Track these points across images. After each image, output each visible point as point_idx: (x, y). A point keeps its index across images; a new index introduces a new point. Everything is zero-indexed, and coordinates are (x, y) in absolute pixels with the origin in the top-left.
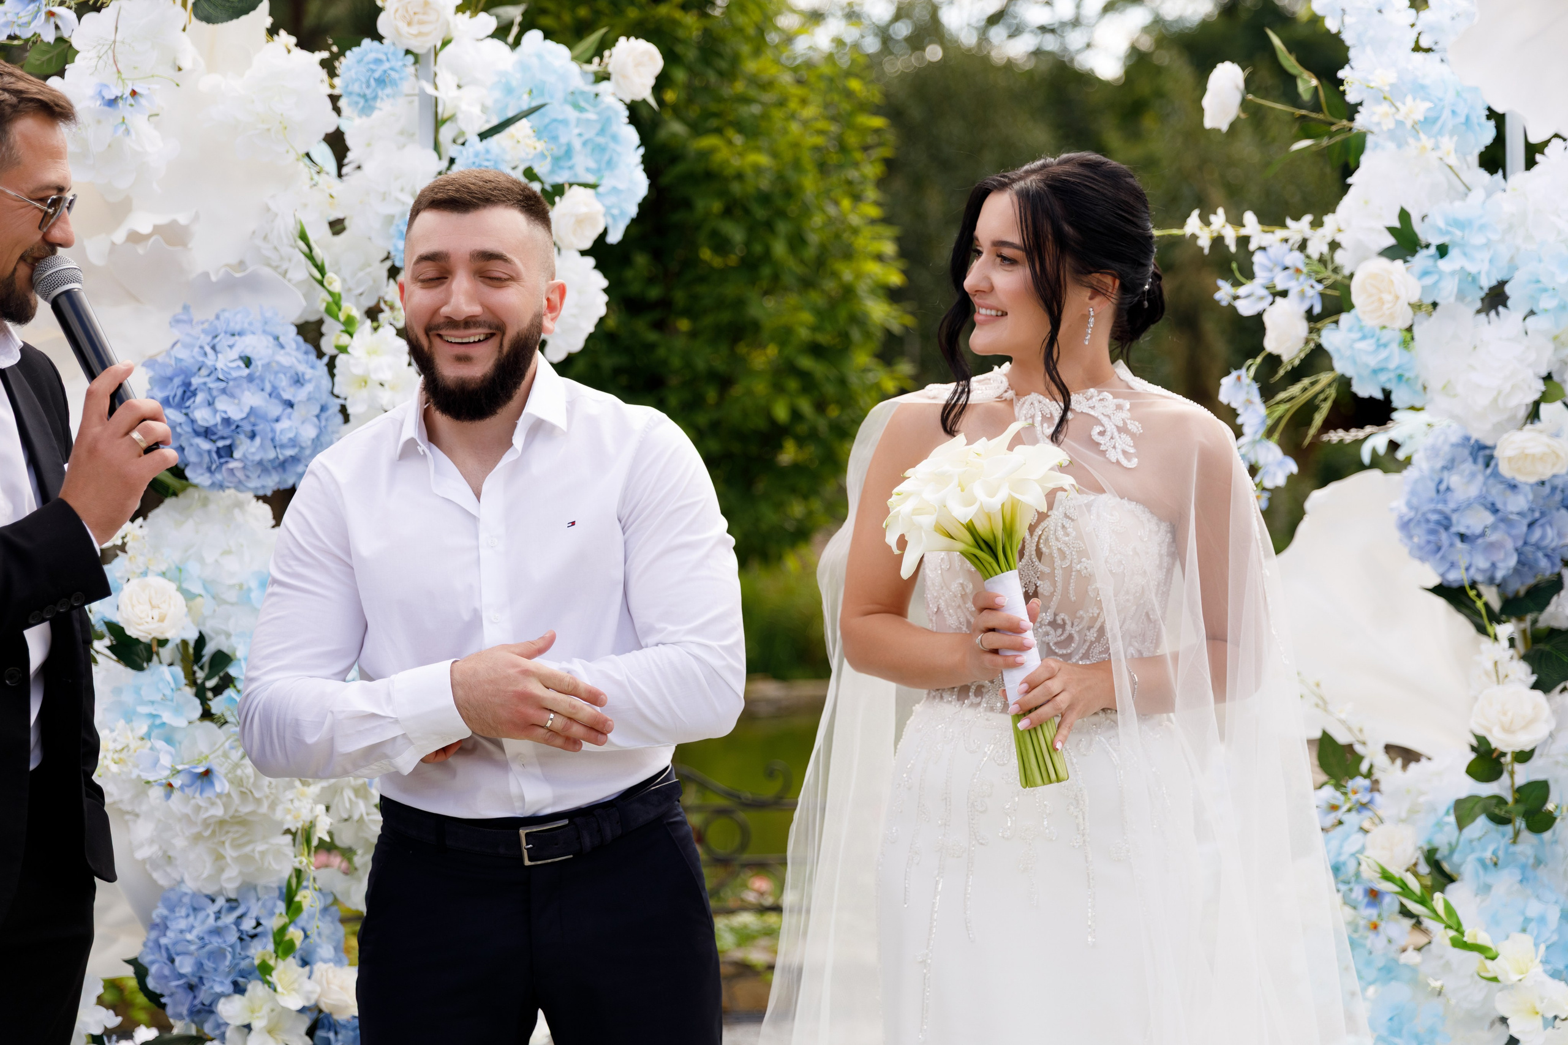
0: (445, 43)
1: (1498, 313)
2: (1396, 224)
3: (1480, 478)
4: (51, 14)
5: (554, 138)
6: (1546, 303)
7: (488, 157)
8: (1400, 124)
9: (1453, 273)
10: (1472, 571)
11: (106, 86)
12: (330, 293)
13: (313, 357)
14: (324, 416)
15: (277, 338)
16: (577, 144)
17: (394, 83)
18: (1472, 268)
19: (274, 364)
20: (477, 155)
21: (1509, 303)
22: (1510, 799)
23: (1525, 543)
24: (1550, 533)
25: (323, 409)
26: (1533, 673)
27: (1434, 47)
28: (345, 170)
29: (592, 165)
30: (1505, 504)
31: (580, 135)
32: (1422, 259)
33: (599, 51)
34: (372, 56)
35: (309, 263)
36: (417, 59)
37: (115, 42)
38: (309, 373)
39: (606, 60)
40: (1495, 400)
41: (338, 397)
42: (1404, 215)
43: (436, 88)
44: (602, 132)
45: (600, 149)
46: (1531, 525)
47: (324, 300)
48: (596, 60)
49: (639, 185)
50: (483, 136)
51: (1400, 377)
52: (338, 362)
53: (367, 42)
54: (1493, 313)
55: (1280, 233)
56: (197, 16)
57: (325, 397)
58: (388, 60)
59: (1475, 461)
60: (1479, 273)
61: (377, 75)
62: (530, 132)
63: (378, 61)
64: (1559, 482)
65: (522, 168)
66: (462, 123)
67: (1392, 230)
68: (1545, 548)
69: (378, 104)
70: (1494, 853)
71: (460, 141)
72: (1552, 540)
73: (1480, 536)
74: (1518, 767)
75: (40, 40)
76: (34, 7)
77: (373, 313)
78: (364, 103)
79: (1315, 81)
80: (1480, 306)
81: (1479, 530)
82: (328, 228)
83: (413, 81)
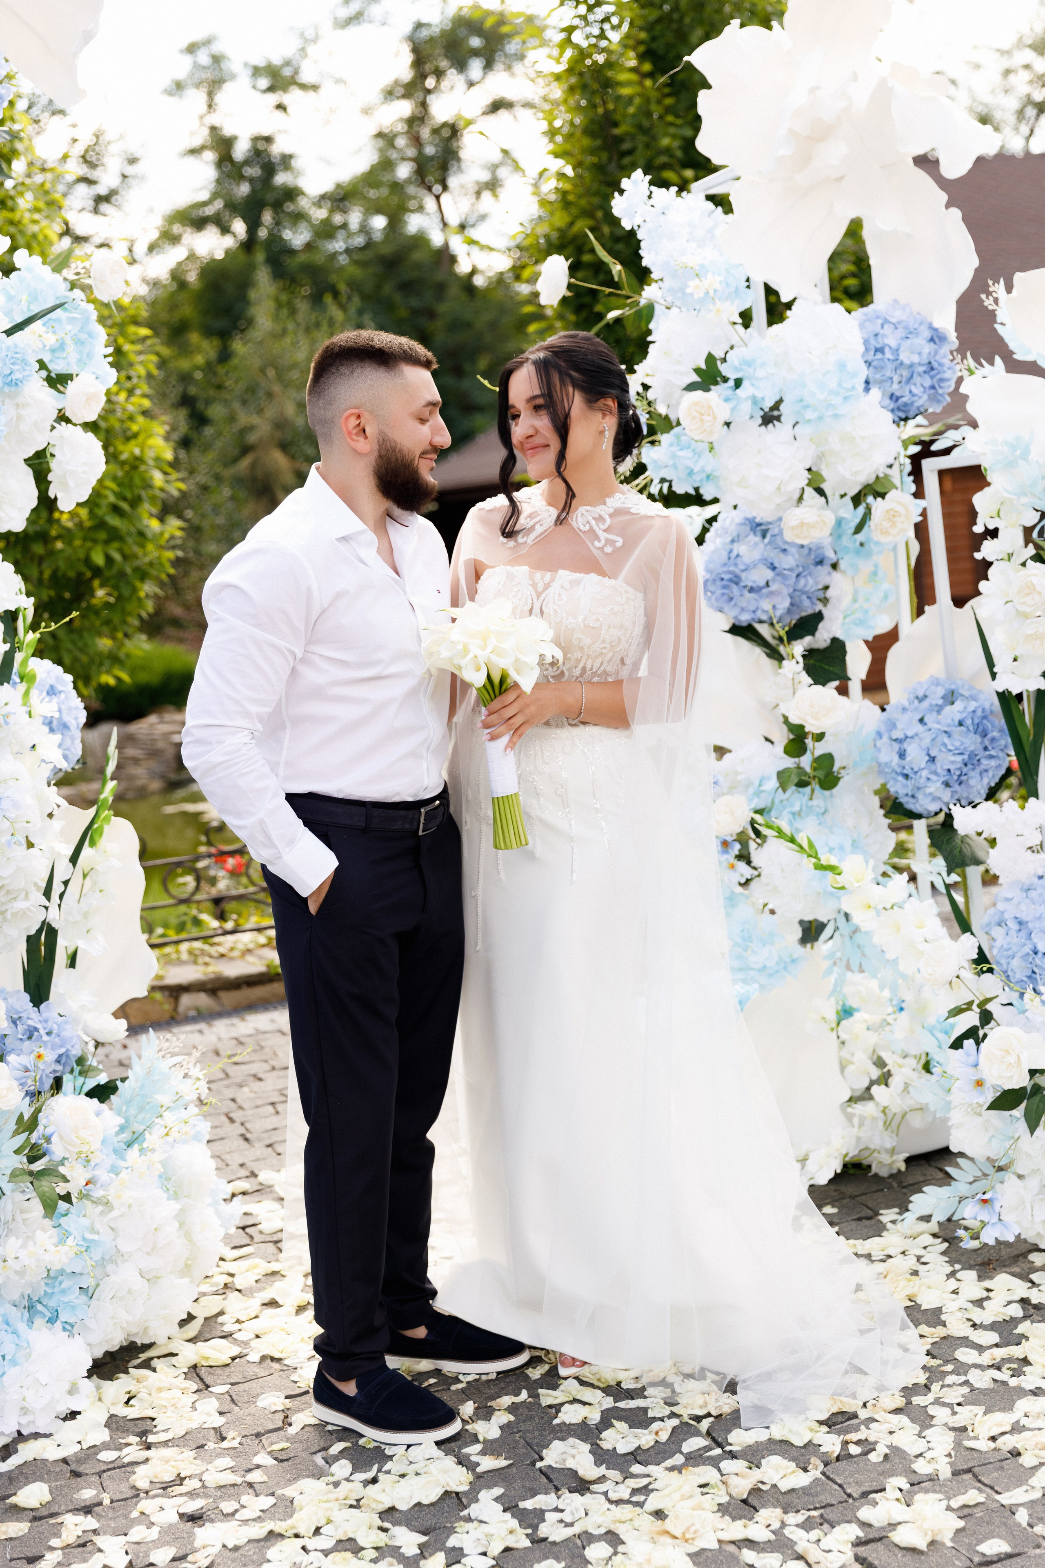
1: (774, 426)
2: (703, 365)
3: (762, 545)
6: (810, 415)
9: (746, 399)
18: (759, 395)
21: (783, 418)
22: (810, 768)
23: (795, 590)
24: (809, 582)
30: (781, 564)
32: (726, 389)
39: (74, 269)
40: (779, 488)
42: (710, 359)
45: (85, 343)
46: (798, 577)
48: (65, 269)
50: (8, 333)
51: (708, 477)
54: (770, 425)
59: (755, 534)
60: (763, 398)
65: (35, 359)
67: (698, 371)
68: (808, 592)
70: (801, 807)
72: (810, 586)
73: (763, 587)
74: (817, 745)
79: (619, 267)
80: (760, 422)
81: (762, 583)
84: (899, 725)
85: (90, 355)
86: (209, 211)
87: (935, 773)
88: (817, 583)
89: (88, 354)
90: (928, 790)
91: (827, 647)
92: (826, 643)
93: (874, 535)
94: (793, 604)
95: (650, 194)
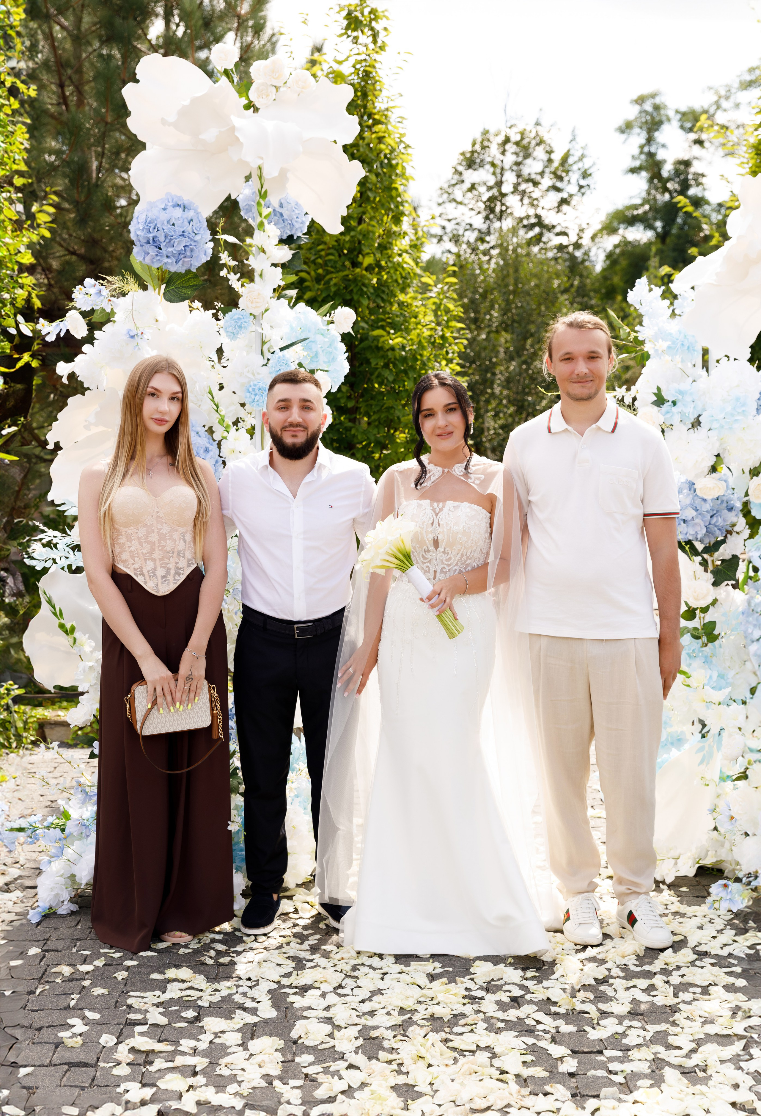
0: (266, 310)
1: (698, 429)
2: (656, 392)
3: (691, 496)
4: (110, 300)
5: (311, 349)
6: (715, 425)
7: (284, 358)
8: (656, 351)
9: (679, 413)
10: (688, 535)
11: (131, 330)
12: (220, 415)
13: (211, 441)
14: (217, 465)
15: (198, 433)
16: (320, 350)
17: (245, 328)
18: (687, 410)
20: (279, 358)
21: (701, 425)
22: (700, 628)
23: (710, 524)
24: (720, 520)
25: (217, 462)
26: (714, 578)
27: (682, 314)
28: (222, 361)
29: (326, 360)
30: (701, 508)
31: (322, 347)
32: (666, 406)
33: (330, 312)
34: (236, 317)
35: (212, 403)
36: (255, 317)
37: (132, 309)
38: (211, 447)
39: (332, 315)
40: (696, 465)
41: (222, 457)
42: (658, 389)
43: (262, 329)
44: (331, 346)
45: (331, 353)
46: (711, 517)
47: (218, 418)
48: (328, 315)
49: (346, 368)
50: (282, 349)
52: (222, 443)
53: (234, 310)
54: (696, 429)
55: (614, 393)
56: (165, 298)
57: (217, 457)
58: (243, 318)
59: (690, 490)
60: (689, 413)
61: (239, 324)
62: (301, 348)
63: (239, 319)
64: (725, 498)
66: (272, 343)
67: (654, 394)
68: (719, 526)
69: (239, 336)
70: (694, 651)
71: (272, 351)
72: (721, 523)
73: (691, 520)
74: (702, 615)
75: (103, 310)
76: (102, 298)
77: (236, 423)
78: (233, 336)
79: (628, 330)
80: (690, 426)
81: (690, 518)
82: (218, 387)
83: (253, 326)
85: (334, 359)
86: (640, 211)
88: (724, 520)
89: (333, 359)
91: (730, 559)
92: (728, 557)
93: (751, 498)
94: (709, 532)
95: (651, 290)
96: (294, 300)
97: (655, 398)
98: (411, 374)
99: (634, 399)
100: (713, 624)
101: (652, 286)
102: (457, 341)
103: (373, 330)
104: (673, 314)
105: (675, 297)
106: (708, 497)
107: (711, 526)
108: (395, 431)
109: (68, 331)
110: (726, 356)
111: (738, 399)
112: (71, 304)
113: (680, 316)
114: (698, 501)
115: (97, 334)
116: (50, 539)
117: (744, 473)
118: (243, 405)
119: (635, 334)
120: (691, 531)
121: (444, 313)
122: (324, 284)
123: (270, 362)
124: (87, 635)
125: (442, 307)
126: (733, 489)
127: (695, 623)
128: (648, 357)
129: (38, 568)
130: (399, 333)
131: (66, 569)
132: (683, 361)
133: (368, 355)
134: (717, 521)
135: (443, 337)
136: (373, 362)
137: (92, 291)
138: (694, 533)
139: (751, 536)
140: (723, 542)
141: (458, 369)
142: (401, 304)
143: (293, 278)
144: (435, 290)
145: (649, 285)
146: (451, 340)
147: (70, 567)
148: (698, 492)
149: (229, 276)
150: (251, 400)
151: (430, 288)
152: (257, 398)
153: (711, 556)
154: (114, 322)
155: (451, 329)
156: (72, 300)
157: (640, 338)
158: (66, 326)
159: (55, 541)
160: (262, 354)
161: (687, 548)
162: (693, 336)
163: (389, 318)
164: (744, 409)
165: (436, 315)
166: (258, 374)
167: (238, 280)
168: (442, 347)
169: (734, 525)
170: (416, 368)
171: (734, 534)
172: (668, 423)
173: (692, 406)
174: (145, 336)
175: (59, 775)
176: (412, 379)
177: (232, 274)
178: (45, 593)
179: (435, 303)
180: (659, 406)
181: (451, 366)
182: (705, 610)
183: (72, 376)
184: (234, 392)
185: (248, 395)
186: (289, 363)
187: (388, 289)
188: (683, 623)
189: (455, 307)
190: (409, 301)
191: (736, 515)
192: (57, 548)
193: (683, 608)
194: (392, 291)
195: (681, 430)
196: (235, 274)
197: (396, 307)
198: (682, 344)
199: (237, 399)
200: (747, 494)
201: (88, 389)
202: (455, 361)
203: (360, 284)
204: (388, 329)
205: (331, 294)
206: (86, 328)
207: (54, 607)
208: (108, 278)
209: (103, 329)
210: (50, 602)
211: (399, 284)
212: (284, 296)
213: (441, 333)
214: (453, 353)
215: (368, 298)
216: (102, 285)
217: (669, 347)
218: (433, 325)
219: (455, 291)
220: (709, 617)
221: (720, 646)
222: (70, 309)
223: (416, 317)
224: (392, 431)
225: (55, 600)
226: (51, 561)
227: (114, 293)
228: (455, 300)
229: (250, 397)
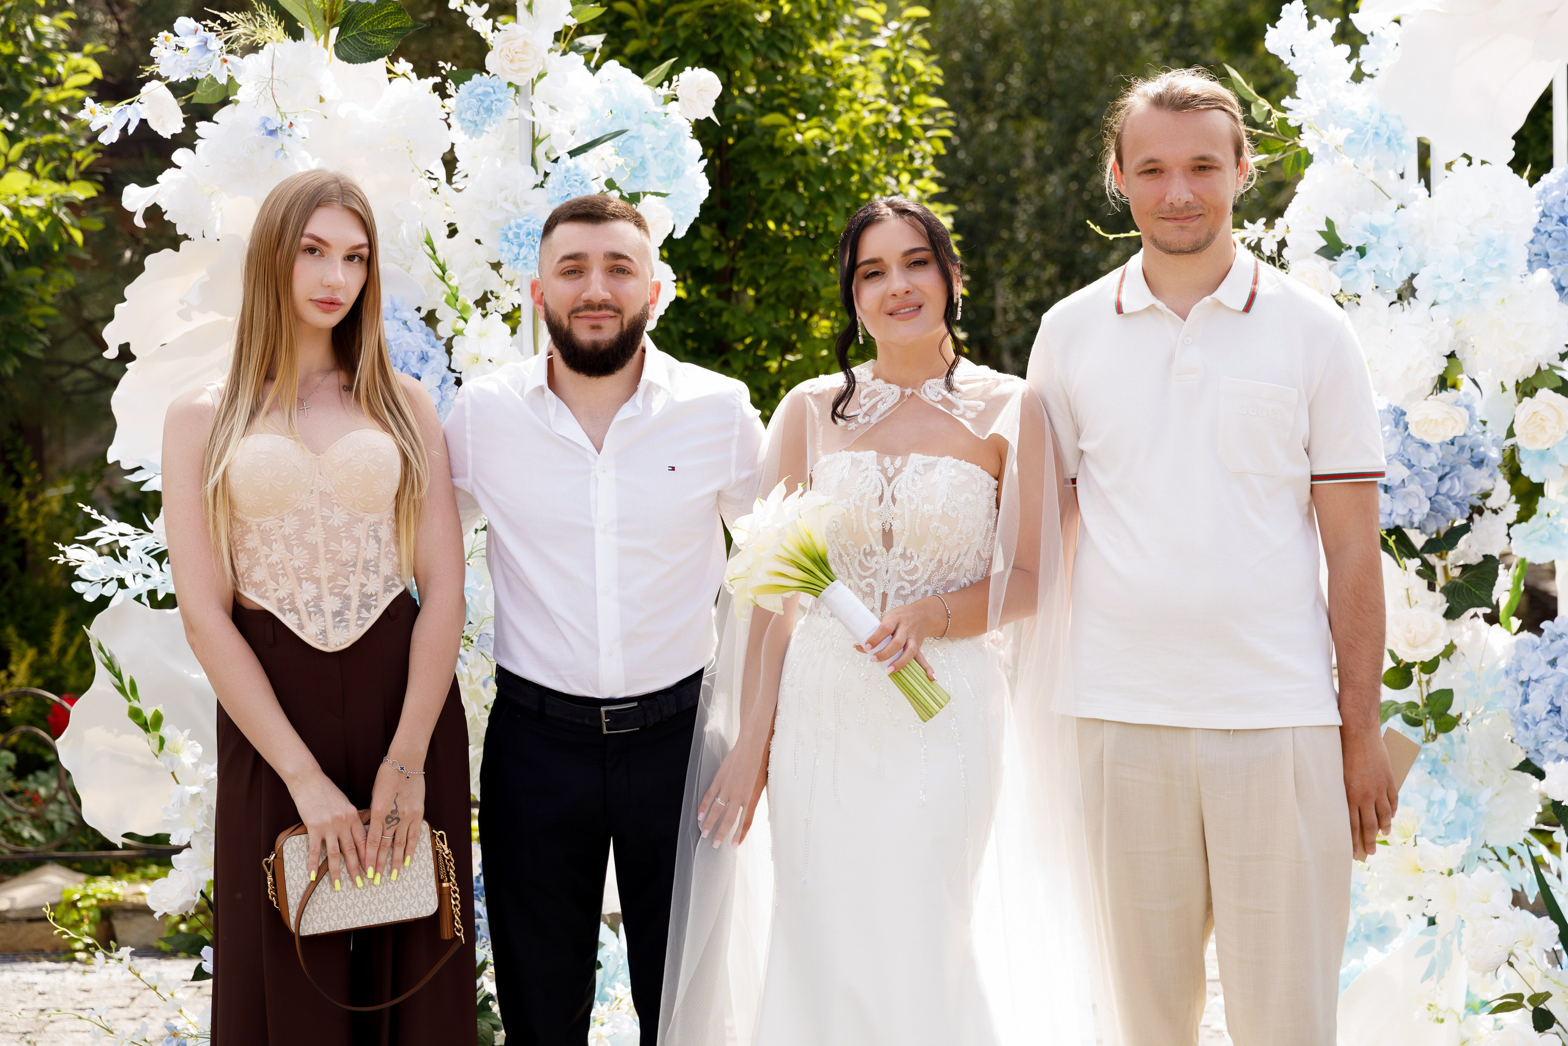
0: (541, 76)
1: (1409, 303)
2: (1326, 229)
3: (1399, 438)
4: (225, 61)
5: (631, 152)
6: (1444, 295)
7: (577, 172)
8: (1324, 147)
9: (1371, 271)
10: (1394, 515)
11: (268, 119)
12: (449, 286)
13: (433, 338)
14: (444, 386)
15: (405, 323)
16: (650, 155)
17: (499, 112)
18: (1388, 268)
19: (404, 345)
20: (568, 170)
21: (1417, 294)
22: (1420, 703)
23: (1437, 493)
24: (1458, 485)
25: (444, 380)
26: (1447, 602)
27: (1375, 73)
28: (454, 179)
29: (662, 174)
30: (1419, 461)
31: (653, 149)
32: (1345, 259)
33: (669, 78)
34: (480, 90)
35: (433, 263)
36: (518, 89)
37: (272, 78)
38: (432, 352)
39: (674, 84)
40: (1406, 375)
41: (454, 371)
42: (1329, 223)
43: (533, 114)
44: (671, 145)
45: (672, 160)
46: (1441, 479)
47: (444, 292)
48: (666, 83)
49: (703, 188)
50: (573, 153)
52: (454, 342)
53: (477, 76)
54: (1406, 304)
56: (337, 54)
57: (445, 370)
58: (494, 92)
59: (1397, 425)
60: (1393, 271)
61: (486, 104)
62: (613, 150)
63: (487, 93)
64: (1467, 442)
65: (604, 179)
66: (553, 141)
67: (1321, 233)
68: (1455, 497)
69: (487, 128)
71: (553, 157)
72: (1460, 491)
73: (1398, 487)
74: (1425, 677)
75: (213, 80)
76: (210, 55)
77: (482, 302)
78: (474, 128)
79: (1268, 106)
80: (1395, 298)
81: (1398, 482)
82: (446, 231)
83: (513, 110)
84: (1525, 665)
85: (678, 173)
87: (1561, 728)
88: (1467, 486)
90: (1551, 746)
91: (1479, 565)
92: (1475, 559)
93: (1519, 440)
94: (1436, 509)
95: (1311, 25)
96: (597, 55)
97: (1324, 243)
98: (841, 202)
99: (1282, 244)
100: (1445, 697)
101: (1316, 18)
102: (929, 134)
103: (763, 115)
104: (1358, 76)
105: (1364, 39)
106: (1434, 440)
107: (1439, 498)
108: (810, 315)
109: (143, 122)
110: (1465, 156)
111: (1489, 242)
112: (150, 69)
113: (1371, 76)
114: (1412, 448)
115: (202, 127)
116: (113, 538)
117: (1504, 389)
118: (496, 266)
119: (1280, 115)
120: (1400, 509)
121: (903, 79)
122: (665, 25)
123: (550, 178)
124: (187, 732)
125: (900, 67)
126: (1484, 423)
127: (1412, 694)
128: (1309, 159)
129: (90, 598)
130: (815, 121)
131: (145, 599)
132: (1377, 167)
133: (754, 164)
134: (1451, 489)
135: (902, 127)
136: (764, 179)
137: (190, 42)
138: (1405, 511)
139: (1523, 517)
140: (1465, 529)
141: (934, 188)
142: (819, 62)
143: (594, 11)
144: (886, 32)
145: (1309, 16)
146: (918, 132)
147: (152, 594)
148: (1412, 429)
149: (466, 9)
150: (511, 256)
151: (874, 29)
152: (524, 251)
153: (1441, 558)
154: (237, 102)
155: (919, 111)
156: (151, 61)
157: (1292, 123)
158: (138, 113)
159: (123, 542)
160: (533, 163)
161: (1391, 542)
162: (1399, 117)
163: (794, 90)
164: (1501, 261)
165: (888, 84)
166: (526, 203)
167: (486, 16)
168: (899, 146)
169: (1486, 496)
170: (849, 190)
171: (1487, 513)
172: (1350, 292)
173: (1398, 257)
174: (300, 131)
175: (140, 1012)
176: (843, 212)
177: (473, 4)
178: (101, 648)
179: (885, 60)
180: (1330, 257)
181: (919, 183)
182: (1430, 667)
183: (154, 213)
184: (478, 241)
185: (505, 245)
186: (588, 181)
187: (793, 32)
188: (1387, 694)
189: (926, 65)
190: (836, 54)
191: (1491, 475)
192: (126, 557)
193: (1388, 664)
194: (800, 37)
195: (1377, 304)
196: (480, 5)
197: (808, 68)
198: (1377, 134)
199: (485, 254)
200: (1511, 434)
201: (186, 237)
202: (927, 174)
203: (736, 23)
204: (792, 111)
205: (679, 44)
206: (181, 116)
207: (119, 676)
208: (223, 15)
209: (215, 118)
210: (111, 666)
211: (813, 22)
212: (577, 49)
213: (897, 119)
214: (923, 158)
215: (755, 51)
216: (211, 30)
217: (1349, 140)
218: (882, 103)
219: (925, 34)
220: (1439, 681)
221: (1463, 740)
222: (150, 78)
223: (848, 86)
224: (804, 316)
225: (121, 662)
226: (115, 583)
227: (234, 46)
228: (927, 53)
229: (509, 250)
